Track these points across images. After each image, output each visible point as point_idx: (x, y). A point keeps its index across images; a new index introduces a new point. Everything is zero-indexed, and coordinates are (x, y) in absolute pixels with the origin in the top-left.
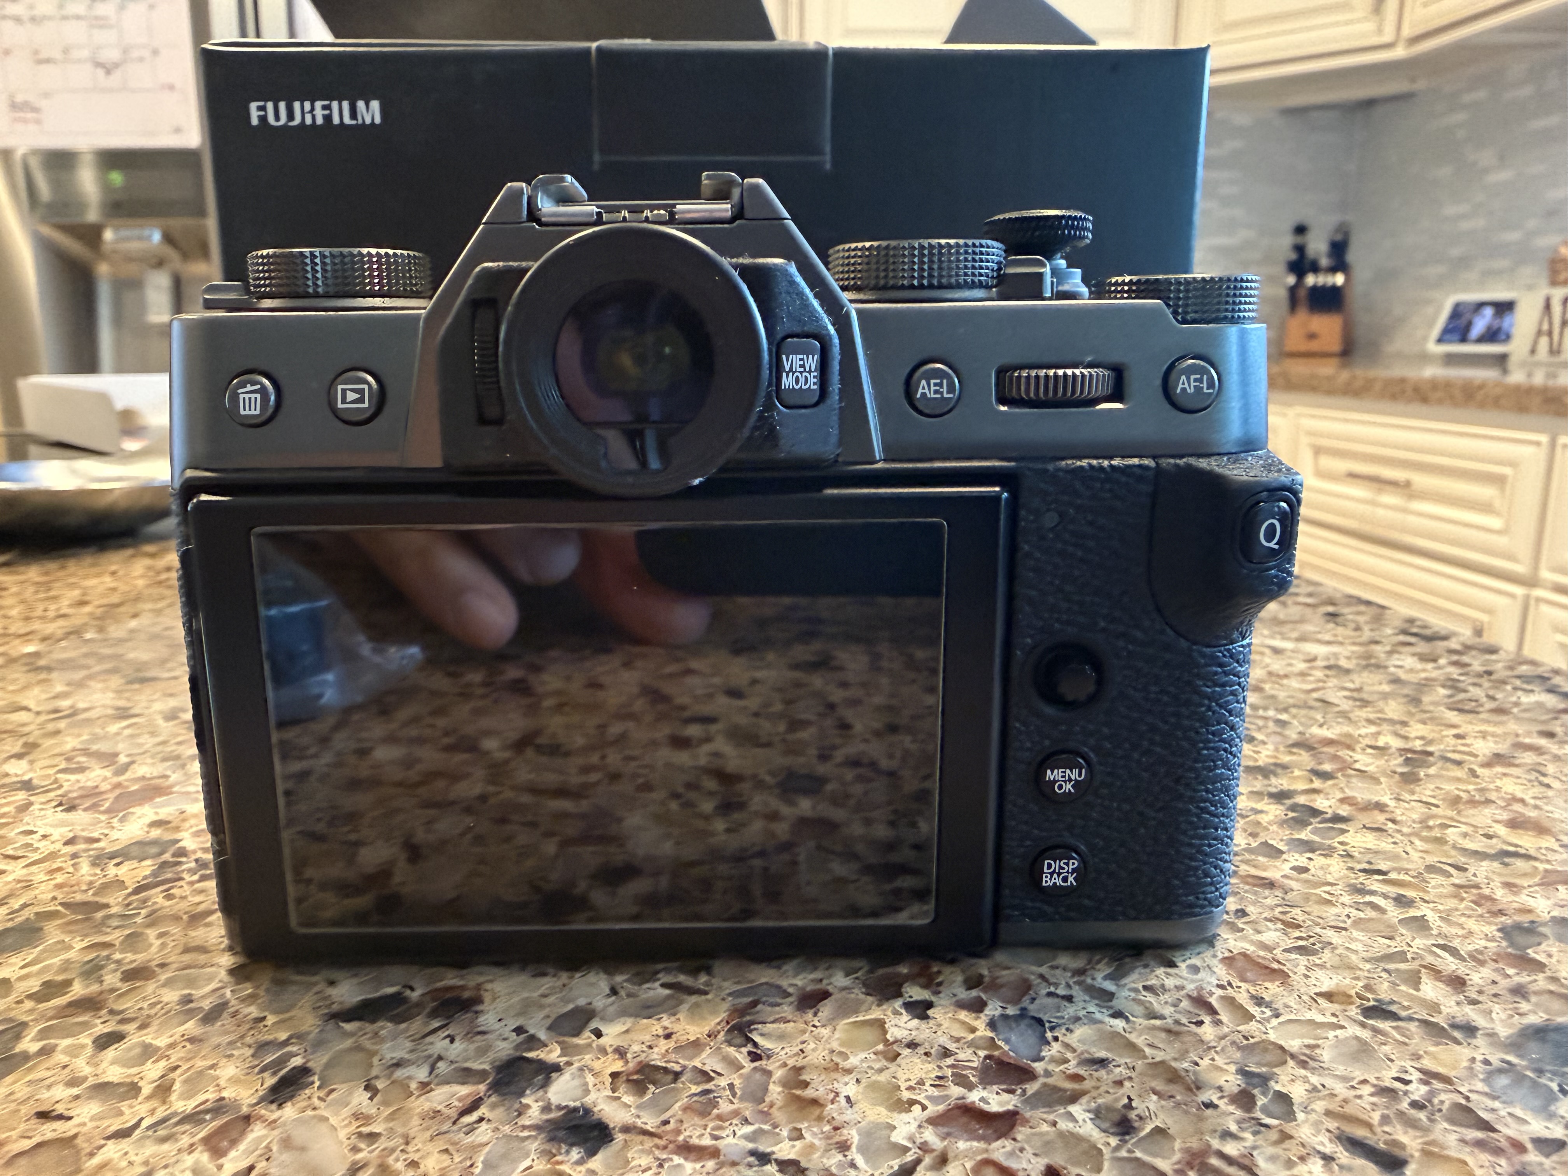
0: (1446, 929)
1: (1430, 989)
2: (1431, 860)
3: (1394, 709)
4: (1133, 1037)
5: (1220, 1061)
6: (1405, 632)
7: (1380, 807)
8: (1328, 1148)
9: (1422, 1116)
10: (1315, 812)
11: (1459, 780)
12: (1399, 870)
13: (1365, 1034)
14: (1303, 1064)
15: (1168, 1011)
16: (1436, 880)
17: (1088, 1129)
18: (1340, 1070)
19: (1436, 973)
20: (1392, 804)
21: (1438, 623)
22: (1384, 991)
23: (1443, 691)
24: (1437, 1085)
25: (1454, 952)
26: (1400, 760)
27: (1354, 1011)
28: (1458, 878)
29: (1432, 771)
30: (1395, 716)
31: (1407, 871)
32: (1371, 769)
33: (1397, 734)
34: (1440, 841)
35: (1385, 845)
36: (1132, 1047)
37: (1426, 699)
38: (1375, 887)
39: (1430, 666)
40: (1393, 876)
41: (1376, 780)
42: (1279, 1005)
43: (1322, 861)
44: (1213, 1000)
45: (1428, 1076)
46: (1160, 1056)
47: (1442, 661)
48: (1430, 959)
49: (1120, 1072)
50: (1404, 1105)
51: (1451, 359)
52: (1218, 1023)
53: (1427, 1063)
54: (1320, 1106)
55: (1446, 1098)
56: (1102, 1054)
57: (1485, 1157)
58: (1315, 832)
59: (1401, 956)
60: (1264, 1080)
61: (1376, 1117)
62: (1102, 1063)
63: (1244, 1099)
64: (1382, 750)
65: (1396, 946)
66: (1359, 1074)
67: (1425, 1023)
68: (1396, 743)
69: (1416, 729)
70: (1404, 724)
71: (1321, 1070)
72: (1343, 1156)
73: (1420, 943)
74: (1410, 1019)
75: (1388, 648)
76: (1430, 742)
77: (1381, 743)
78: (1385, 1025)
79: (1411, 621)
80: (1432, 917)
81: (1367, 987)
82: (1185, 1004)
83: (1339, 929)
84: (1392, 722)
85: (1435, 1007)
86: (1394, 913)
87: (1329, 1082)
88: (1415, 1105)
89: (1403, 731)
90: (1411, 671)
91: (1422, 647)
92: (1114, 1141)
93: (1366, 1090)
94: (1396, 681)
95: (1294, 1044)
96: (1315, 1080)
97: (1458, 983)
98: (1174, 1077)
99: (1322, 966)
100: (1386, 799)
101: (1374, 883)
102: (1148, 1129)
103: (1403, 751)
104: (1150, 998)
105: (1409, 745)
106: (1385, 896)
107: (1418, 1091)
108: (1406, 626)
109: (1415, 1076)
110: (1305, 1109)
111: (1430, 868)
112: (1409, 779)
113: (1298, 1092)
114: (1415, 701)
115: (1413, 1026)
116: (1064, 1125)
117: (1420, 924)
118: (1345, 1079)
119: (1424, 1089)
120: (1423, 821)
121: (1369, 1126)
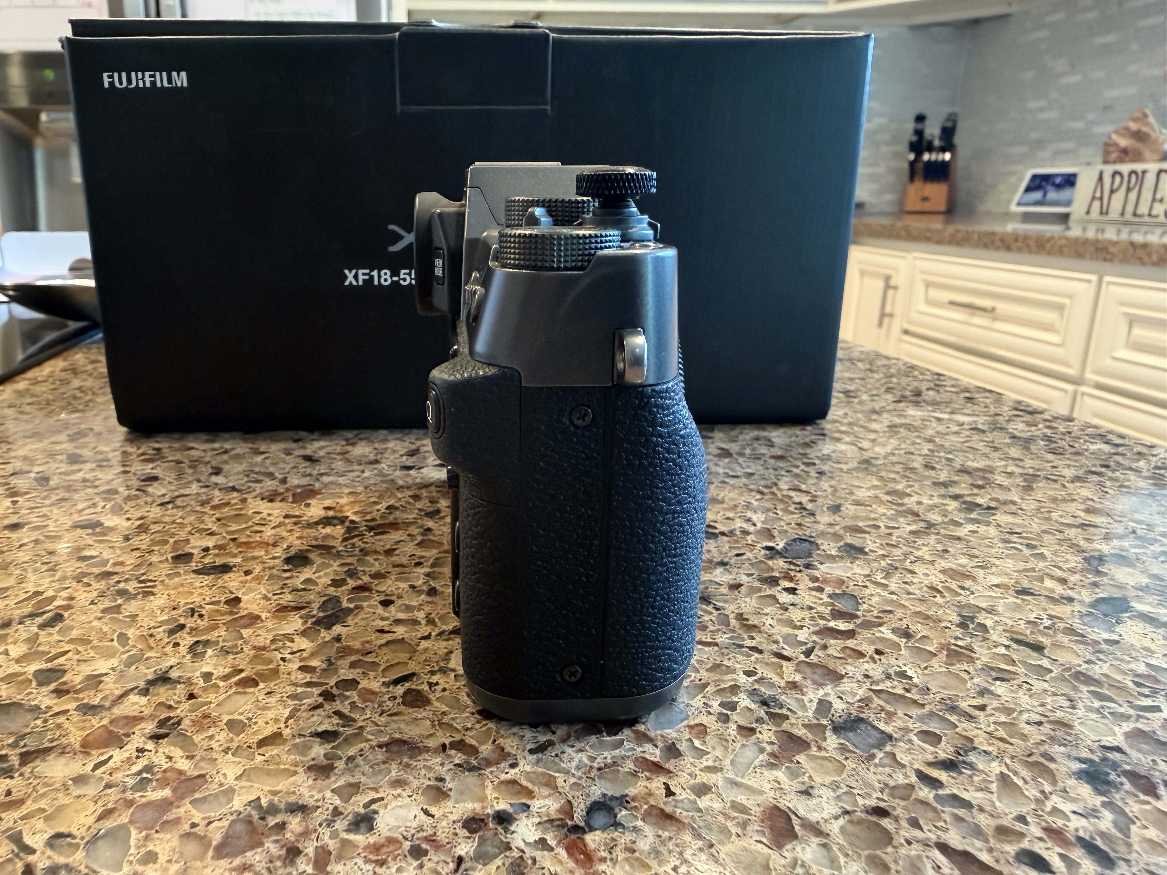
0: (1054, 558)
1: (1048, 583)
2: (1044, 528)
3: (1014, 452)
4: (903, 602)
5: (948, 611)
6: (1016, 409)
7: (1013, 503)
8: (1007, 643)
9: (1050, 631)
10: (979, 505)
11: (1055, 489)
12: (1027, 532)
13: (1018, 601)
14: (990, 613)
15: (917, 592)
16: (1047, 537)
17: (890, 636)
18: (1008, 615)
19: (1052, 577)
20: (1019, 501)
21: (1036, 404)
22: (1026, 584)
23: (1042, 443)
24: (1056, 620)
25: (1060, 568)
26: (1021, 479)
27: (1011, 592)
28: (1059, 536)
29: (1040, 485)
30: (1016, 456)
31: (1031, 533)
32: (1005, 483)
33: (1017, 465)
34: (1049, 519)
35: (1018, 520)
36: (904, 606)
37: (1032, 447)
38: (1015, 540)
39: (1033, 428)
40: (1025, 535)
41: (1009, 490)
42: (973, 589)
43: (985, 528)
44: (939, 588)
45: (1051, 617)
46: (918, 610)
47: (1041, 426)
48: (1048, 571)
49: (899, 615)
50: (1041, 627)
51: (1027, 218)
52: (944, 597)
53: (1050, 612)
54: (1000, 628)
55: (1062, 625)
56: (889, 608)
57: (1081, 646)
58: (979, 514)
59: (1033, 570)
60: (972, 619)
61: (1028, 632)
62: (890, 612)
63: (963, 625)
64: (1010, 474)
65: (1029, 566)
66: (1017, 616)
67: (1048, 597)
68: (1017, 470)
69: (1029, 463)
70: (1021, 460)
71: (998, 614)
72: (1014, 646)
73: (1041, 564)
74: (1040, 595)
75: (1007, 418)
76: (1038, 470)
77: (1009, 470)
78: (1028, 598)
79: (1019, 402)
80: (1045, 552)
81: (1017, 582)
82: (925, 589)
83: (999, 558)
84: (1013, 459)
85: (1053, 591)
86: (1027, 552)
87: (1003, 619)
88: (1045, 627)
89: (1021, 464)
90: (1023, 431)
91: (1028, 418)
92: (904, 640)
93: (1022, 622)
94: (1014, 437)
95: (984, 605)
96: (996, 618)
97: (1063, 581)
98: (927, 617)
99: (993, 574)
100: (1016, 499)
101: (1014, 538)
102: (919, 636)
103: (1021, 475)
104: (906, 586)
105: (1025, 472)
106: (1021, 544)
107: (1048, 623)
108: (1016, 405)
109: (1045, 617)
110: (994, 629)
111: (1045, 532)
112: (1028, 488)
113: (989, 623)
114: (1027, 449)
115: (1042, 598)
116: (878, 635)
117: (1042, 556)
118: (1010, 618)
119: (1050, 622)
120: (1038, 510)
121: (1026, 635)
